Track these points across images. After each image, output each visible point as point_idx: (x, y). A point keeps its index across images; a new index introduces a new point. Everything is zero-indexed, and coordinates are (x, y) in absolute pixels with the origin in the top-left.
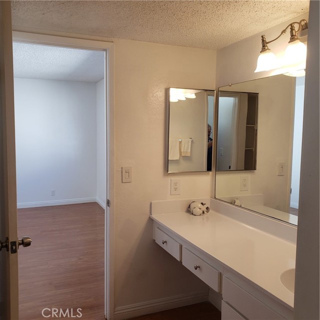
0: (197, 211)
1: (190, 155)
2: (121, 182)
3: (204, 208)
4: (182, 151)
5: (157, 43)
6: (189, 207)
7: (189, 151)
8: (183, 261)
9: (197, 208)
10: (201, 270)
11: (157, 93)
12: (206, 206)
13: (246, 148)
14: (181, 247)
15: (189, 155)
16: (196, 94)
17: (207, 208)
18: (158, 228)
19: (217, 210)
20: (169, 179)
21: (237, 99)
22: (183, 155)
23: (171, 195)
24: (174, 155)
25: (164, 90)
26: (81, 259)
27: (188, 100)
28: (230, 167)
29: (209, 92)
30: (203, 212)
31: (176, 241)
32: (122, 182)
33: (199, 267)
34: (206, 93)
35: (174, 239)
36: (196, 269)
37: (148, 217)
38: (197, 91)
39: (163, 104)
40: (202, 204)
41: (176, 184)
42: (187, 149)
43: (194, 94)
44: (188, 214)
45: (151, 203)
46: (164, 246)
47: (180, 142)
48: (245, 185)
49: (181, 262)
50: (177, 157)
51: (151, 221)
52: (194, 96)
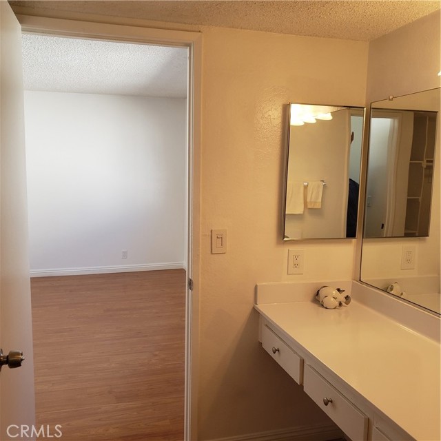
0: (330, 301)
1: (320, 207)
2: (210, 252)
3: (341, 297)
4: (308, 200)
5: (271, 31)
6: (318, 294)
7: (320, 200)
8: (304, 385)
9: (331, 297)
10: (334, 406)
11: (270, 113)
12: (344, 294)
13: (408, 196)
14: (302, 362)
15: (318, 206)
16: (333, 113)
17: (347, 297)
18: (267, 326)
19: (363, 300)
20: (285, 250)
21: (396, 122)
22: (309, 207)
23: (288, 274)
24: (294, 207)
25: (281, 107)
26: (156, 355)
27: (321, 123)
28: (383, 225)
29: (353, 109)
30: (340, 304)
31: (295, 353)
32: (212, 253)
33: (331, 402)
34: (347, 111)
35: (291, 348)
36: (326, 404)
37: (251, 308)
38: (335, 109)
39: (280, 130)
40: (339, 290)
41: (296, 257)
42: (315, 197)
43: (330, 114)
44: (315, 306)
45: (256, 287)
46: (275, 357)
47: (306, 187)
48: (409, 261)
49: (302, 386)
50: (299, 210)
51: (256, 314)
52: (329, 117)
